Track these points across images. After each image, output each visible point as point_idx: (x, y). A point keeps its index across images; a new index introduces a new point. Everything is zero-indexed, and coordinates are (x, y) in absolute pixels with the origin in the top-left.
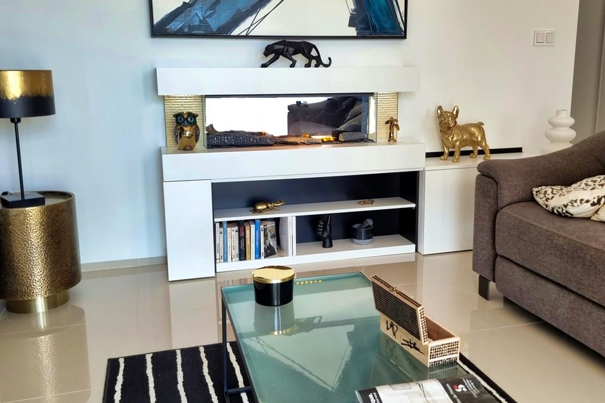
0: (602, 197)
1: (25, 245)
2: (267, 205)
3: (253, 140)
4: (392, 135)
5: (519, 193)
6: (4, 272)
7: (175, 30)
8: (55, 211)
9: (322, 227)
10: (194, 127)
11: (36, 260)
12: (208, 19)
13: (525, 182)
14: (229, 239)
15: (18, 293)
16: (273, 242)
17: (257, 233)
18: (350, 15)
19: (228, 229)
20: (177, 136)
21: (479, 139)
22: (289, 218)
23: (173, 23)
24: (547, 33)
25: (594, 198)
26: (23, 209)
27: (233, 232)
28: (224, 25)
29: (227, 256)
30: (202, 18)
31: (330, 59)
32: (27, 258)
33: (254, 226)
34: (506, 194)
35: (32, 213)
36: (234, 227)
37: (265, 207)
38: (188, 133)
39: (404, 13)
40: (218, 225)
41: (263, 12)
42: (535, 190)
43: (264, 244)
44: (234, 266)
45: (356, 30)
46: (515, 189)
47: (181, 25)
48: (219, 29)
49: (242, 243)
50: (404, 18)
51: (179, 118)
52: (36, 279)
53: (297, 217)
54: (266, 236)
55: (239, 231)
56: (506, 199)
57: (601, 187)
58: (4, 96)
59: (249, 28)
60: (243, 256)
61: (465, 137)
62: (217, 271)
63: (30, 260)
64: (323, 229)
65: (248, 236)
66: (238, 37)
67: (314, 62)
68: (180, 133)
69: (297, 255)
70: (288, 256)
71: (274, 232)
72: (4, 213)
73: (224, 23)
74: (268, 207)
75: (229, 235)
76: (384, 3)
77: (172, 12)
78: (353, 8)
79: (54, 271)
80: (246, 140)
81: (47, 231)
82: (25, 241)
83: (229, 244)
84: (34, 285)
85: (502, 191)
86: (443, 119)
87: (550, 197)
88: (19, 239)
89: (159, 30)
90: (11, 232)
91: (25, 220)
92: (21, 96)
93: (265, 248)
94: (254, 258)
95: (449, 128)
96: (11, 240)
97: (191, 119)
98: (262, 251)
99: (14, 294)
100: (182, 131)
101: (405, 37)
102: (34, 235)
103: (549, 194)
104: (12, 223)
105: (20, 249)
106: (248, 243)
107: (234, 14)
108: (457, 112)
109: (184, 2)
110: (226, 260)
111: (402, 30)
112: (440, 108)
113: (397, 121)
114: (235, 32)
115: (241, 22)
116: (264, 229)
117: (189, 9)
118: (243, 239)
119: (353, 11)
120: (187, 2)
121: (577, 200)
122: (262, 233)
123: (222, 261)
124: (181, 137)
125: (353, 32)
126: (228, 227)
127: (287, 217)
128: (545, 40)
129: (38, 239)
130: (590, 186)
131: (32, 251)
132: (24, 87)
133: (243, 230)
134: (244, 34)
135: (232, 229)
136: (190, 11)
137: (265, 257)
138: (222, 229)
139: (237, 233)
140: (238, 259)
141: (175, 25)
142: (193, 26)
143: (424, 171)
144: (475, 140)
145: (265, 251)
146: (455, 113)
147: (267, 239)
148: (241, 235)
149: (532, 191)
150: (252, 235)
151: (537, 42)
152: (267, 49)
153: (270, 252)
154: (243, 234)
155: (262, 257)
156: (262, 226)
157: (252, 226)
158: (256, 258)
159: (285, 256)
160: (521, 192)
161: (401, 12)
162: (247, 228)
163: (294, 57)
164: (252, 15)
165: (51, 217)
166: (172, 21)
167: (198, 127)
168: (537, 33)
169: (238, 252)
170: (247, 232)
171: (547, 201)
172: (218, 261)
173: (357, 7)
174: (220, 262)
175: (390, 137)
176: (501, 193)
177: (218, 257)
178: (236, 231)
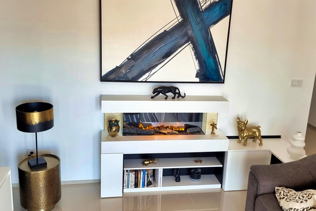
0: (305, 209)
1: (37, 187)
2: (149, 161)
3: (145, 132)
4: (213, 131)
5: (268, 189)
6: (27, 198)
7: (112, 79)
8: (51, 172)
9: (176, 172)
10: (117, 127)
11: (42, 194)
12: (127, 74)
13: (272, 184)
14: (130, 178)
15: (33, 207)
16: (151, 179)
17: (144, 176)
18: (196, 72)
19: (130, 173)
20: (109, 131)
21: (257, 135)
22: (159, 169)
23: (111, 75)
24: (298, 81)
25: (301, 209)
26: (37, 172)
27: (132, 175)
28: (135, 76)
29: (129, 185)
30: (124, 73)
31: (185, 94)
32: (38, 193)
33: (142, 172)
34: (261, 189)
35: (41, 174)
36: (133, 172)
37: (148, 162)
38: (114, 130)
39: (224, 71)
40: (125, 171)
41: (154, 71)
42: (276, 188)
43: (147, 181)
44: (131, 190)
45: (199, 79)
46: (266, 187)
47: (115, 76)
48: (133, 78)
49: (136, 180)
50: (223, 74)
51: (110, 122)
52: (41, 202)
53: (163, 169)
54: (148, 177)
55: (135, 174)
56: (262, 191)
57: (305, 202)
58: (31, 124)
59: (147, 78)
60: (136, 185)
61: (250, 134)
62: (124, 192)
63: (39, 194)
64: (176, 173)
65: (139, 177)
66: (141, 82)
67: (177, 95)
68: (111, 129)
69: (162, 186)
70: (158, 187)
71: (152, 174)
72: (29, 173)
73: (135, 75)
74: (150, 163)
75: (130, 176)
76: (214, 67)
77: (111, 70)
78: (198, 69)
79: (49, 198)
80: (141, 132)
81: (47, 181)
82: (37, 186)
83: (130, 180)
84: (40, 205)
85: (260, 187)
86: (239, 126)
87: (282, 198)
88: (34, 185)
89: (104, 79)
90: (31, 182)
91: (37, 177)
92: (39, 123)
93: (147, 182)
94: (142, 187)
95: (242, 130)
96: (31, 185)
97: (116, 123)
98: (146, 184)
99: (31, 208)
100: (111, 128)
101: (223, 83)
102: (41, 183)
103: (281, 195)
104: (32, 178)
105: (35, 189)
106: (139, 180)
107: (140, 71)
108: (247, 122)
109: (117, 66)
110: (128, 187)
111: (222, 80)
112: (238, 118)
113: (216, 125)
114: (140, 80)
115: (143, 75)
116: (147, 174)
117: (119, 69)
118: (137, 178)
119: (198, 70)
120: (118, 66)
121: (292, 208)
122: (146, 176)
123: (126, 187)
124: (111, 131)
125: (198, 80)
126: (130, 172)
127: (158, 169)
128: (297, 84)
129: (43, 185)
130: (301, 199)
131: (40, 190)
132: (41, 119)
133: (137, 174)
134: (144, 80)
135: (132, 173)
136: (119, 70)
137: (147, 187)
138: (127, 173)
139: (134, 175)
140: (134, 187)
141: (112, 77)
142: (120, 77)
143: (227, 152)
144: (255, 135)
145: (147, 184)
146: (246, 122)
147: (148, 178)
148: (136, 176)
149: (275, 188)
150: (141, 176)
151: (293, 85)
152: (154, 90)
153: (149, 184)
154: (137, 176)
155: (146, 187)
156: (146, 173)
157: (141, 172)
158: (143, 187)
159: (157, 187)
160: (269, 189)
161: (223, 71)
162: (139, 173)
163: (167, 94)
164: (149, 72)
165: (49, 175)
166: (110, 75)
167: (119, 126)
168: (293, 81)
169: (134, 184)
170: (139, 175)
171: (280, 200)
172: (124, 187)
173: (200, 68)
174: (125, 188)
175: (212, 132)
176: (259, 188)
177: (124, 185)
178: (134, 174)
